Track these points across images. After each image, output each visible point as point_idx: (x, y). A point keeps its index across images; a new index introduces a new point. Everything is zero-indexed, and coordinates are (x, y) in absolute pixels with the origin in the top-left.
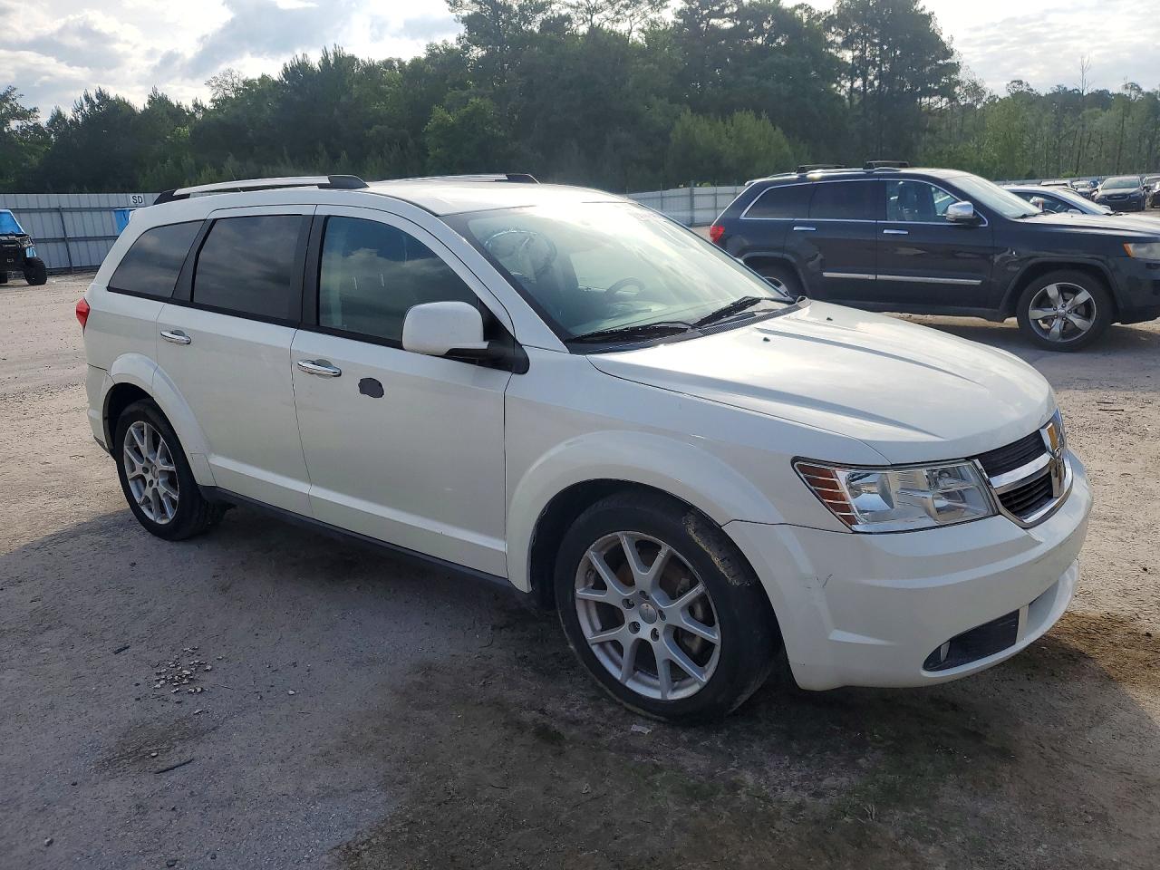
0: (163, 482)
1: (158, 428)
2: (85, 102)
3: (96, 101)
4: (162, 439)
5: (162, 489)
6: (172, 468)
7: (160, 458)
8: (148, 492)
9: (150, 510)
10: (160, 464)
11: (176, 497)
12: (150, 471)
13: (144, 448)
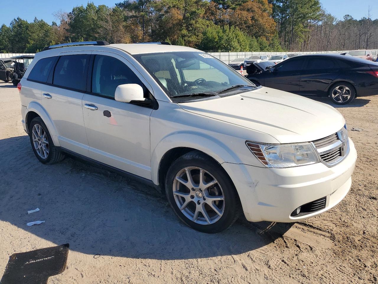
0: (44, 146)
1: (44, 129)
2: (14, 21)
3: (17, 20)
4: (45, 133)
5: (44, 148)
6: (48, 143)
7: (44, 138)
8: (39, 147)
9: (39, 152)
10: (44, 140)
11: (48, 152)
12: (40, 141)
13: (39, 133)
